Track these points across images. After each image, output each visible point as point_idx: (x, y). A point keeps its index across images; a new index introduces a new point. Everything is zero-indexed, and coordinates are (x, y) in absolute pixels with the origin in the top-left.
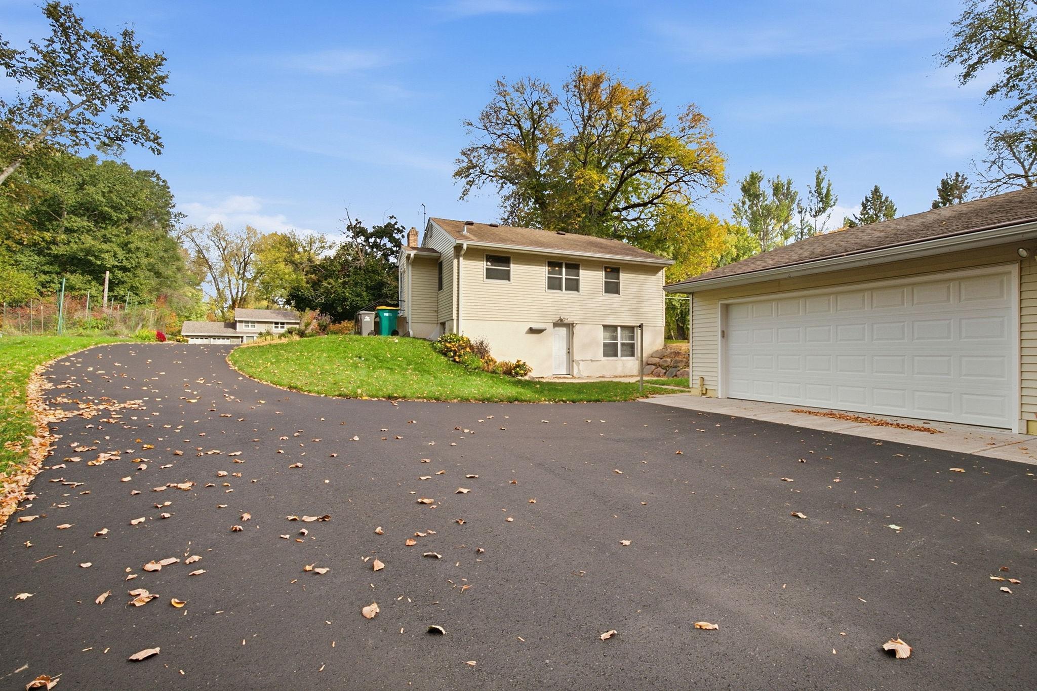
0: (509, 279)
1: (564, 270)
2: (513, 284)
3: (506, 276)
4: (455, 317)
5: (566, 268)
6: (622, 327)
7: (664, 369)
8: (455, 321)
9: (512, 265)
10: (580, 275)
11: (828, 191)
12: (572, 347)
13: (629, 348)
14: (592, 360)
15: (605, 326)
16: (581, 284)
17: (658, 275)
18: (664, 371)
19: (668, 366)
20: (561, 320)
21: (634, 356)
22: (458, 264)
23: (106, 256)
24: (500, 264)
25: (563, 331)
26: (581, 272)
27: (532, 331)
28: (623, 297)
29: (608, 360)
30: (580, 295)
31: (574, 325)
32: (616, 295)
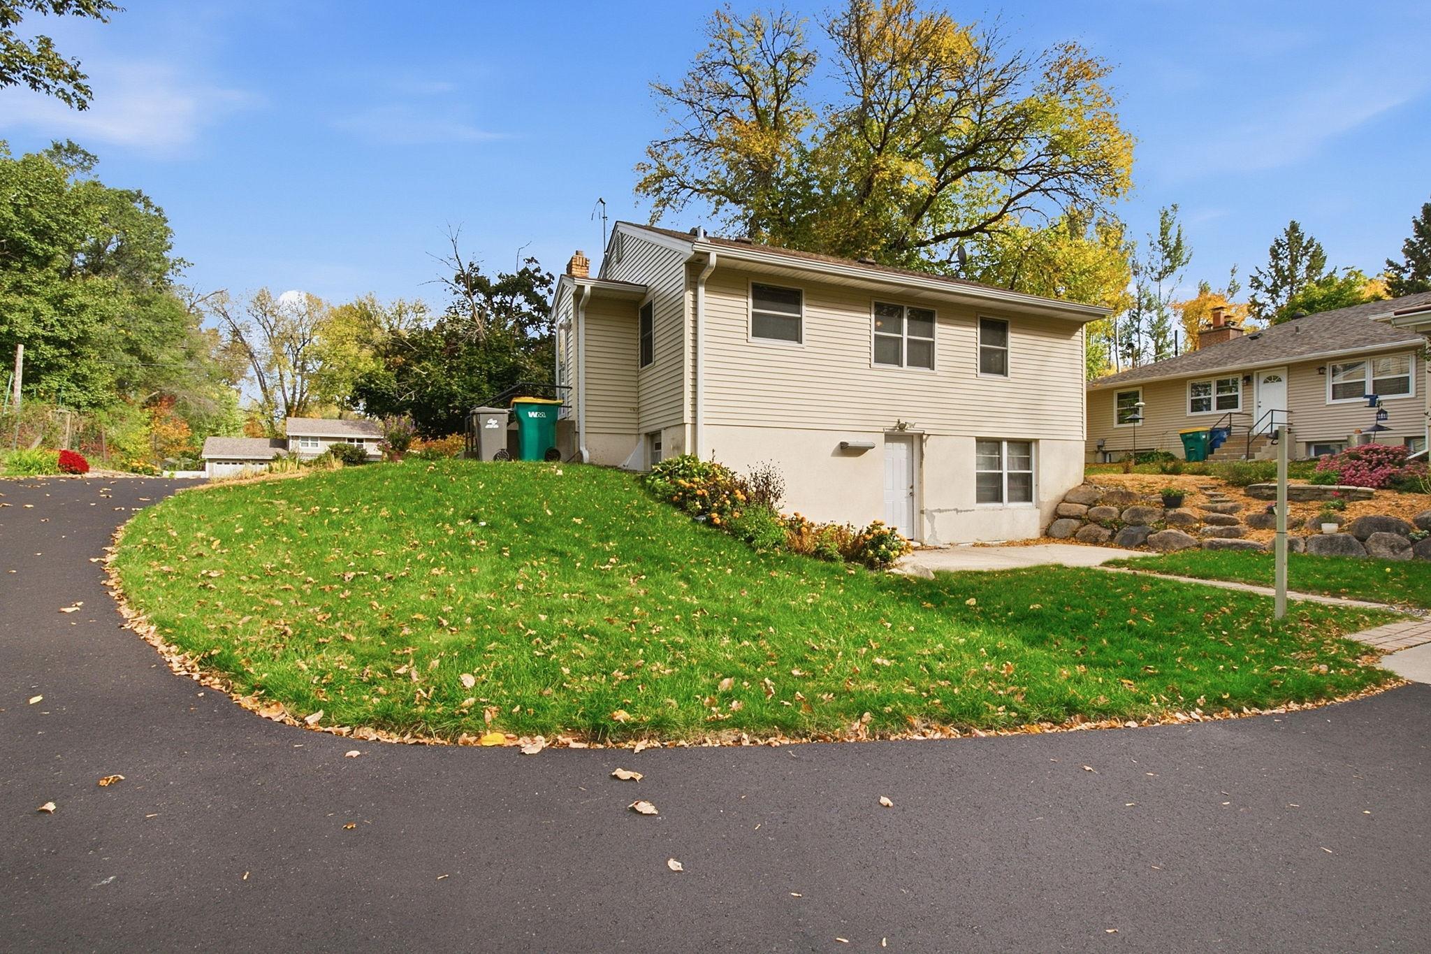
0: (798, 339)
1: (905, 321)
2: (807, 349)
3: (793, 332)
4: (688, 418)
5: (909, 318)
6: (1010, 442)
7: (1106, 528)
8: (688, 428)
9: (804, 308)
10: (937, 335)
11: (1179, 243)
12: (921, 482)
13: (1018, 485)
14: (956, 510)
15: (980, 440)
16: (937, 352)
17: (1073, 338)
18: (1109, 532)
19: (1114, 522)
20: (902, 427)
21: (1031, 501)
22: (695, 302)
23: (16, 317)
24: (782, 306)
25: (901, 449)
26: (939, 328)
27: (845, 449)
28: (1012, 380)
29: (986, 509)
30: (935, 375)
31: (924, 437)
32: (1001, 377)
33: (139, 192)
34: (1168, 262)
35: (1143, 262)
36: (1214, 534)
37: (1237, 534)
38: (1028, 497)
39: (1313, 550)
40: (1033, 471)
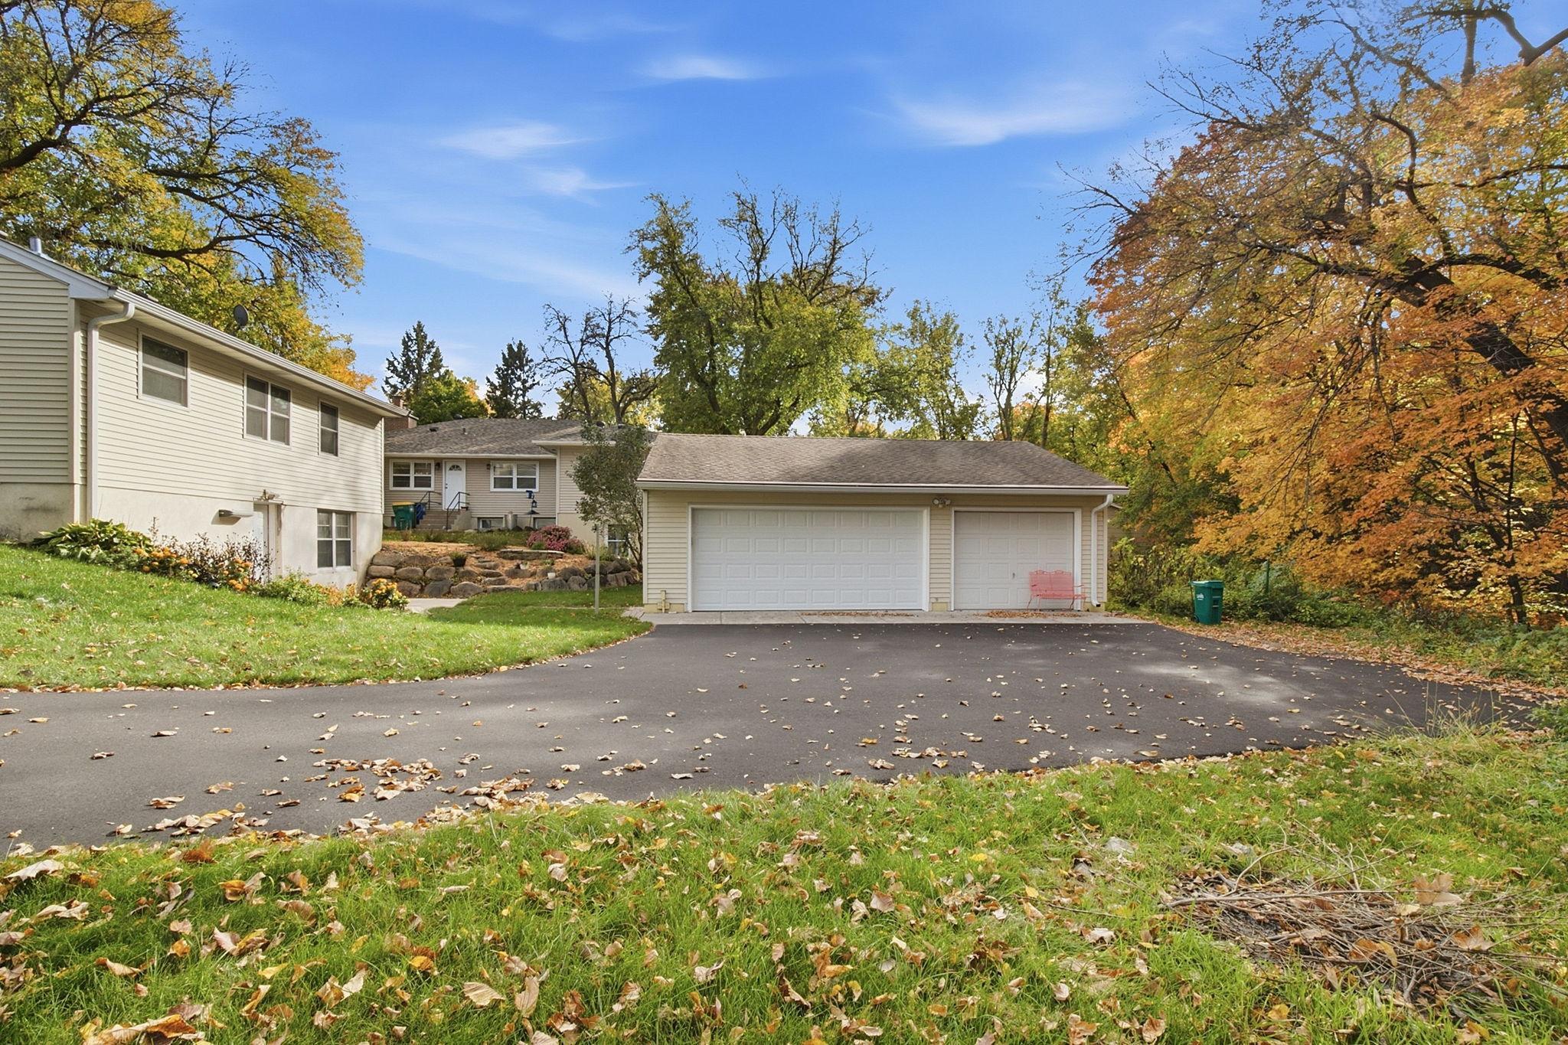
0: (184, 402)
1: (269, 396)
2: (191, 414)
3: (179, 393)
4: (78, 477)
5: (272, 395)
6: (337, 513)
9: (190, 371)
10: (291, 413)
12: (279, 549)
13: (342, 551)
15: (320, 511)
16: (291, 429)
17: (377, 429)
20: (266, 497)
22: (87, 345)
25: (263, 518)
26: (293, 407)
27: (222, 517)
28: (340, 460)
29: (323, 573)
30: (290, 450)
31: (282, 507)
32: (333, 457)
37: (503, 582)
38: (348, 563)
39: (546, 589)
40: (351, 539)
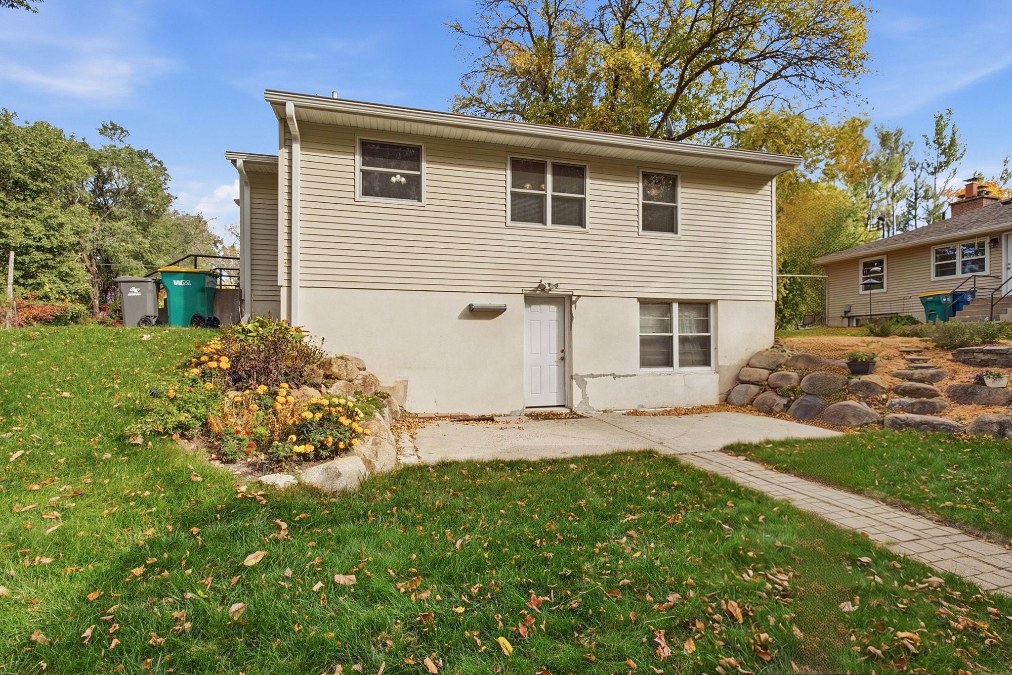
0: (417, 197)
1: (549, 178)
2: (428, 208)
3: (411, 190)
4: (282, 280)
5: (554, 174)
6: (683, 303)
7: (782, 396)
9: (424, 165)
10: (588, 191)
11: (953, 141)
12: (571, 347)
13: (696, 348)
14: (614, 376)
15: (645, 303)
16: (588, 209)
17: (761, 192)
18: (784, 401)
19: (792, 389)
20: (542, 287)
21: (709, 365)
22: (291, 160)
25: (551, 312)
26: (592, 185)
27: (474, 312)
28: (683, 238)
29: (653, 374)
30: (587, 233)
31: (574, 298)
32: (670, 235)
33: (146, 151)
34: (943, 158)
35: (919, 159)
36: (904, 408)
37: (933, 410)
38: (706, 362)
40: (712, 333)
